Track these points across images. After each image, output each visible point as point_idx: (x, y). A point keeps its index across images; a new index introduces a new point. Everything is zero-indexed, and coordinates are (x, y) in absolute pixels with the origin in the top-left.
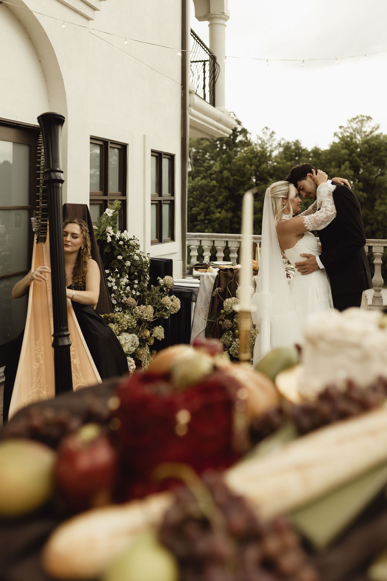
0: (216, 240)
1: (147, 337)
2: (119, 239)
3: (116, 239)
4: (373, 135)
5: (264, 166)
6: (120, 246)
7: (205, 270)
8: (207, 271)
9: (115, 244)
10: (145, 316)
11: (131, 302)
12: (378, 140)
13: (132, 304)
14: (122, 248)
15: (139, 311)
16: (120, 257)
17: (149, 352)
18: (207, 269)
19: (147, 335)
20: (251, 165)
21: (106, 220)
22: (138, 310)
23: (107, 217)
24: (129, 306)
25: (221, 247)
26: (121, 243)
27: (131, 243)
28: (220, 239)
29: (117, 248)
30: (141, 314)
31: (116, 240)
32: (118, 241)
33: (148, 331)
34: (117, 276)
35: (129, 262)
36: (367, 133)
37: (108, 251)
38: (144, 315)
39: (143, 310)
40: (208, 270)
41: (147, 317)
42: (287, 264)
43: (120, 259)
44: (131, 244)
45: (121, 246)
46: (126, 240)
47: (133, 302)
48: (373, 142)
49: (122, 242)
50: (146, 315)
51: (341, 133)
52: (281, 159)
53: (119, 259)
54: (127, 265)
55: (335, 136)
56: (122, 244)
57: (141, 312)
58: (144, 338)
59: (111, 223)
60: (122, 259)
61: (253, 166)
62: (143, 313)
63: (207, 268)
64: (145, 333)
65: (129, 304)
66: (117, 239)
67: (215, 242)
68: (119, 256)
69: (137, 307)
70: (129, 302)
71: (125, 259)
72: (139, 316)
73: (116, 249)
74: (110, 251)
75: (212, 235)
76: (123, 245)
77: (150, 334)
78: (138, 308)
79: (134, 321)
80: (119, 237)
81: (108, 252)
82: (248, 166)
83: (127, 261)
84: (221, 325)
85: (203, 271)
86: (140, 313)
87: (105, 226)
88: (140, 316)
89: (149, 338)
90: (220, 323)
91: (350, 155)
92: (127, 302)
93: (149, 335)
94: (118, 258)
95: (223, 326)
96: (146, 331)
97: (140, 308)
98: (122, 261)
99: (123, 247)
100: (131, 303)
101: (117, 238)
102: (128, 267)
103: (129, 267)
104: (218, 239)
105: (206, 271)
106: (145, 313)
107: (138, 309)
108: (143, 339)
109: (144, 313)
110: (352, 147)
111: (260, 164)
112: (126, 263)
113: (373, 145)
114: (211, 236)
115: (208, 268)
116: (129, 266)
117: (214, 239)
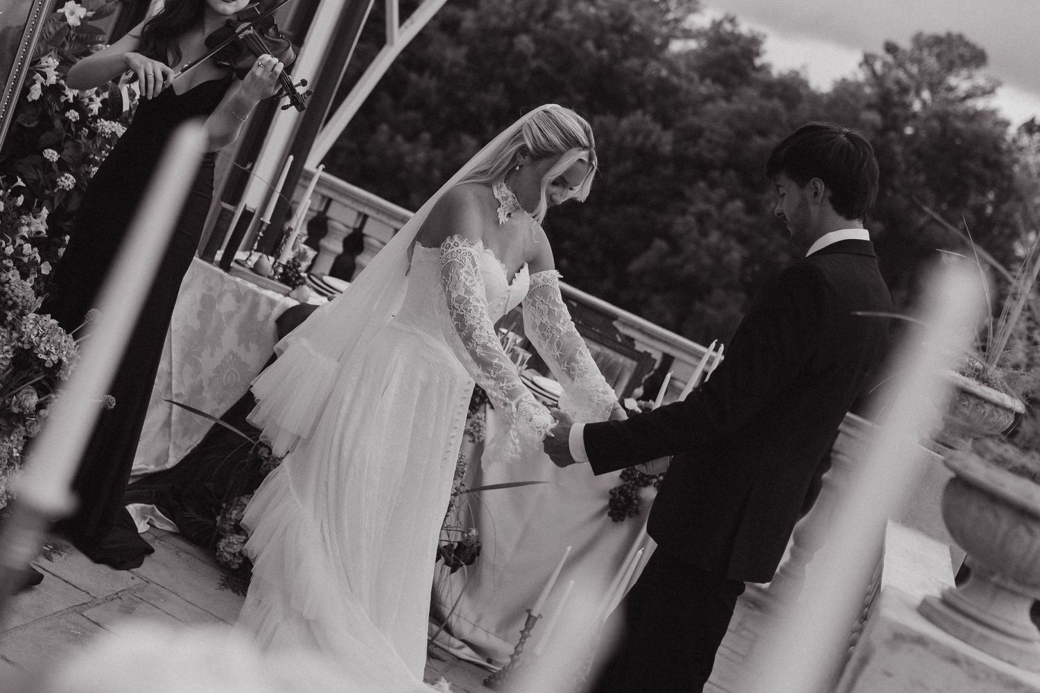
0: (373, 218)
1: (24, 409)
2: (71, 101)
3: (63, 99)
4: (968, 108)
5: (633, 63)
6: (66, 121)
7: (287, 290)
8: (290, 294)
9: (56, 111)
10: (45, 348)
11: (20, 295)
12: (975, 126)
13: (19, 300)
14: (69, 130)
15: (31, 330)
16: (51, 155)
17: (18, 455)
18: (294, 289)
19: (27, 404)
20: (599, 46)
21: (56, 34)
22: (31, 326)
23: (62, 25)
24: (10, 303)
25: (379, 240)
26: (73, 115)
27: (100, 128)
28: (385, 219)
29: (58, 123)
30: (34, 340)
31: (62, 101)
32: (68, 106)
33: (36, 394)
34: (16, 202)
35: (72, 177)
36: (951, 96)
37: (28, 124)
38: (42, 345)
39: (44, 330)
40: (294, 293)
41: (48, 353)
42: (525, 366)
43: (51, 160)
44: (99, 131)
45: (70, 126)
46: (93, 114)
47: (24, 297)
48: (960, 125)
49: (77, 114)
50: (48, 348)
51: (885, 64)
52: (689, 67)
53: (46, 158)
54: (62, 184)
55: (865, 68)
56: (74, 120)
57: (36, 333)
58: (16, 410)
59: (67, 48)
60: (55, 160)
61: (604, 53)
62: (41, 337)
63: (294, 286)
64: (24, 397)
65: (11, 299)
66: (67, 101)
67: (369, 221)
68: (51, 151)
69: (32, 316)
70: (13, 291)
71: (63, 166)
72: (26, 341)
73: (52, 128)
74: (33, 125)
75: (368, 200)
76: (75, 123)
77: (36, 406)
78: (34, 320)
79: (8, 351)
80: (74, 96)
81: (26, 125)
82: (590, 45)
83: (66, 175)
84: (263, 459)
85: (279, 290)
86: (33, 337)
87: (42, 49)
88: (31, 342)
89: (30, 415)
90: (263, 452)
91: (882, 132)
92: (7, 289)
93: (33, 406)
94: (45, 156)
95: (265, 466)
96: (28, 393)
97: (38, 322)
98: (55, 167)
99: (73, 129)
100: (18, 297)
101: (66, 96)
102: (63, 190)
103: (67, 195)
104: (379, 216)
105: (290, 292)
106: (48, 341)
107: (31, 321)
108: (10, 410)
109: (43, 339)
110: (897, 111)
111: (625, 56)
112: (63, 179)
113: (957, 133)
114: (362, 201)
115: (298, 285)
116: (67, 189)
117: (367, 211)
